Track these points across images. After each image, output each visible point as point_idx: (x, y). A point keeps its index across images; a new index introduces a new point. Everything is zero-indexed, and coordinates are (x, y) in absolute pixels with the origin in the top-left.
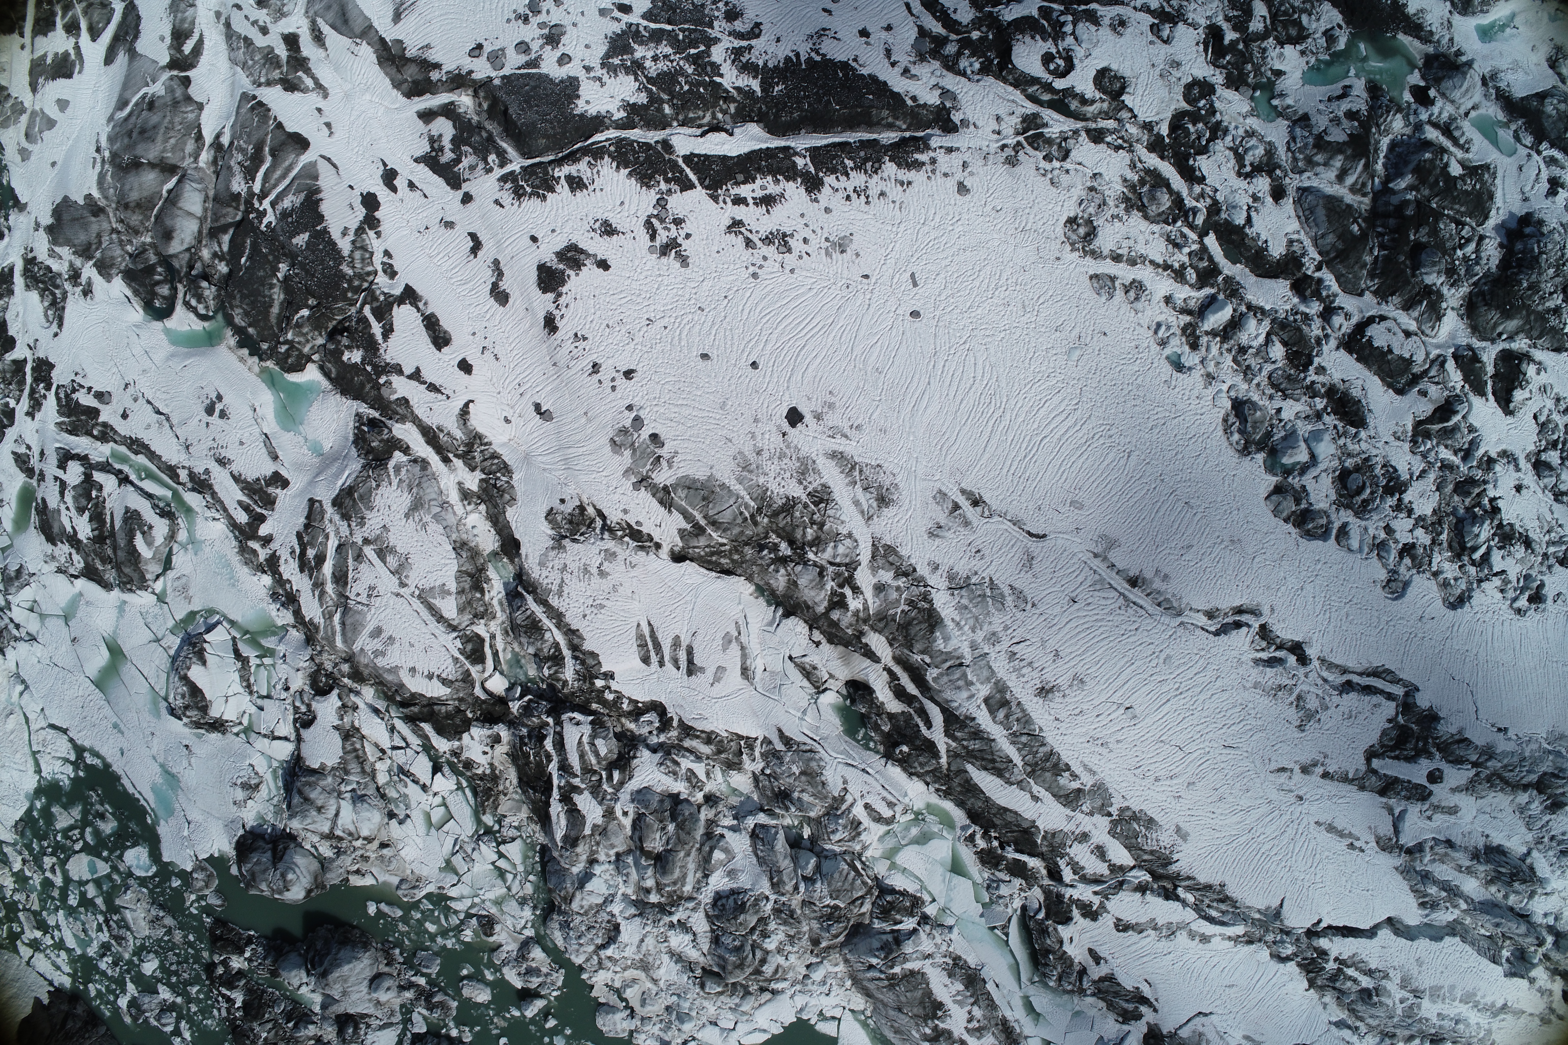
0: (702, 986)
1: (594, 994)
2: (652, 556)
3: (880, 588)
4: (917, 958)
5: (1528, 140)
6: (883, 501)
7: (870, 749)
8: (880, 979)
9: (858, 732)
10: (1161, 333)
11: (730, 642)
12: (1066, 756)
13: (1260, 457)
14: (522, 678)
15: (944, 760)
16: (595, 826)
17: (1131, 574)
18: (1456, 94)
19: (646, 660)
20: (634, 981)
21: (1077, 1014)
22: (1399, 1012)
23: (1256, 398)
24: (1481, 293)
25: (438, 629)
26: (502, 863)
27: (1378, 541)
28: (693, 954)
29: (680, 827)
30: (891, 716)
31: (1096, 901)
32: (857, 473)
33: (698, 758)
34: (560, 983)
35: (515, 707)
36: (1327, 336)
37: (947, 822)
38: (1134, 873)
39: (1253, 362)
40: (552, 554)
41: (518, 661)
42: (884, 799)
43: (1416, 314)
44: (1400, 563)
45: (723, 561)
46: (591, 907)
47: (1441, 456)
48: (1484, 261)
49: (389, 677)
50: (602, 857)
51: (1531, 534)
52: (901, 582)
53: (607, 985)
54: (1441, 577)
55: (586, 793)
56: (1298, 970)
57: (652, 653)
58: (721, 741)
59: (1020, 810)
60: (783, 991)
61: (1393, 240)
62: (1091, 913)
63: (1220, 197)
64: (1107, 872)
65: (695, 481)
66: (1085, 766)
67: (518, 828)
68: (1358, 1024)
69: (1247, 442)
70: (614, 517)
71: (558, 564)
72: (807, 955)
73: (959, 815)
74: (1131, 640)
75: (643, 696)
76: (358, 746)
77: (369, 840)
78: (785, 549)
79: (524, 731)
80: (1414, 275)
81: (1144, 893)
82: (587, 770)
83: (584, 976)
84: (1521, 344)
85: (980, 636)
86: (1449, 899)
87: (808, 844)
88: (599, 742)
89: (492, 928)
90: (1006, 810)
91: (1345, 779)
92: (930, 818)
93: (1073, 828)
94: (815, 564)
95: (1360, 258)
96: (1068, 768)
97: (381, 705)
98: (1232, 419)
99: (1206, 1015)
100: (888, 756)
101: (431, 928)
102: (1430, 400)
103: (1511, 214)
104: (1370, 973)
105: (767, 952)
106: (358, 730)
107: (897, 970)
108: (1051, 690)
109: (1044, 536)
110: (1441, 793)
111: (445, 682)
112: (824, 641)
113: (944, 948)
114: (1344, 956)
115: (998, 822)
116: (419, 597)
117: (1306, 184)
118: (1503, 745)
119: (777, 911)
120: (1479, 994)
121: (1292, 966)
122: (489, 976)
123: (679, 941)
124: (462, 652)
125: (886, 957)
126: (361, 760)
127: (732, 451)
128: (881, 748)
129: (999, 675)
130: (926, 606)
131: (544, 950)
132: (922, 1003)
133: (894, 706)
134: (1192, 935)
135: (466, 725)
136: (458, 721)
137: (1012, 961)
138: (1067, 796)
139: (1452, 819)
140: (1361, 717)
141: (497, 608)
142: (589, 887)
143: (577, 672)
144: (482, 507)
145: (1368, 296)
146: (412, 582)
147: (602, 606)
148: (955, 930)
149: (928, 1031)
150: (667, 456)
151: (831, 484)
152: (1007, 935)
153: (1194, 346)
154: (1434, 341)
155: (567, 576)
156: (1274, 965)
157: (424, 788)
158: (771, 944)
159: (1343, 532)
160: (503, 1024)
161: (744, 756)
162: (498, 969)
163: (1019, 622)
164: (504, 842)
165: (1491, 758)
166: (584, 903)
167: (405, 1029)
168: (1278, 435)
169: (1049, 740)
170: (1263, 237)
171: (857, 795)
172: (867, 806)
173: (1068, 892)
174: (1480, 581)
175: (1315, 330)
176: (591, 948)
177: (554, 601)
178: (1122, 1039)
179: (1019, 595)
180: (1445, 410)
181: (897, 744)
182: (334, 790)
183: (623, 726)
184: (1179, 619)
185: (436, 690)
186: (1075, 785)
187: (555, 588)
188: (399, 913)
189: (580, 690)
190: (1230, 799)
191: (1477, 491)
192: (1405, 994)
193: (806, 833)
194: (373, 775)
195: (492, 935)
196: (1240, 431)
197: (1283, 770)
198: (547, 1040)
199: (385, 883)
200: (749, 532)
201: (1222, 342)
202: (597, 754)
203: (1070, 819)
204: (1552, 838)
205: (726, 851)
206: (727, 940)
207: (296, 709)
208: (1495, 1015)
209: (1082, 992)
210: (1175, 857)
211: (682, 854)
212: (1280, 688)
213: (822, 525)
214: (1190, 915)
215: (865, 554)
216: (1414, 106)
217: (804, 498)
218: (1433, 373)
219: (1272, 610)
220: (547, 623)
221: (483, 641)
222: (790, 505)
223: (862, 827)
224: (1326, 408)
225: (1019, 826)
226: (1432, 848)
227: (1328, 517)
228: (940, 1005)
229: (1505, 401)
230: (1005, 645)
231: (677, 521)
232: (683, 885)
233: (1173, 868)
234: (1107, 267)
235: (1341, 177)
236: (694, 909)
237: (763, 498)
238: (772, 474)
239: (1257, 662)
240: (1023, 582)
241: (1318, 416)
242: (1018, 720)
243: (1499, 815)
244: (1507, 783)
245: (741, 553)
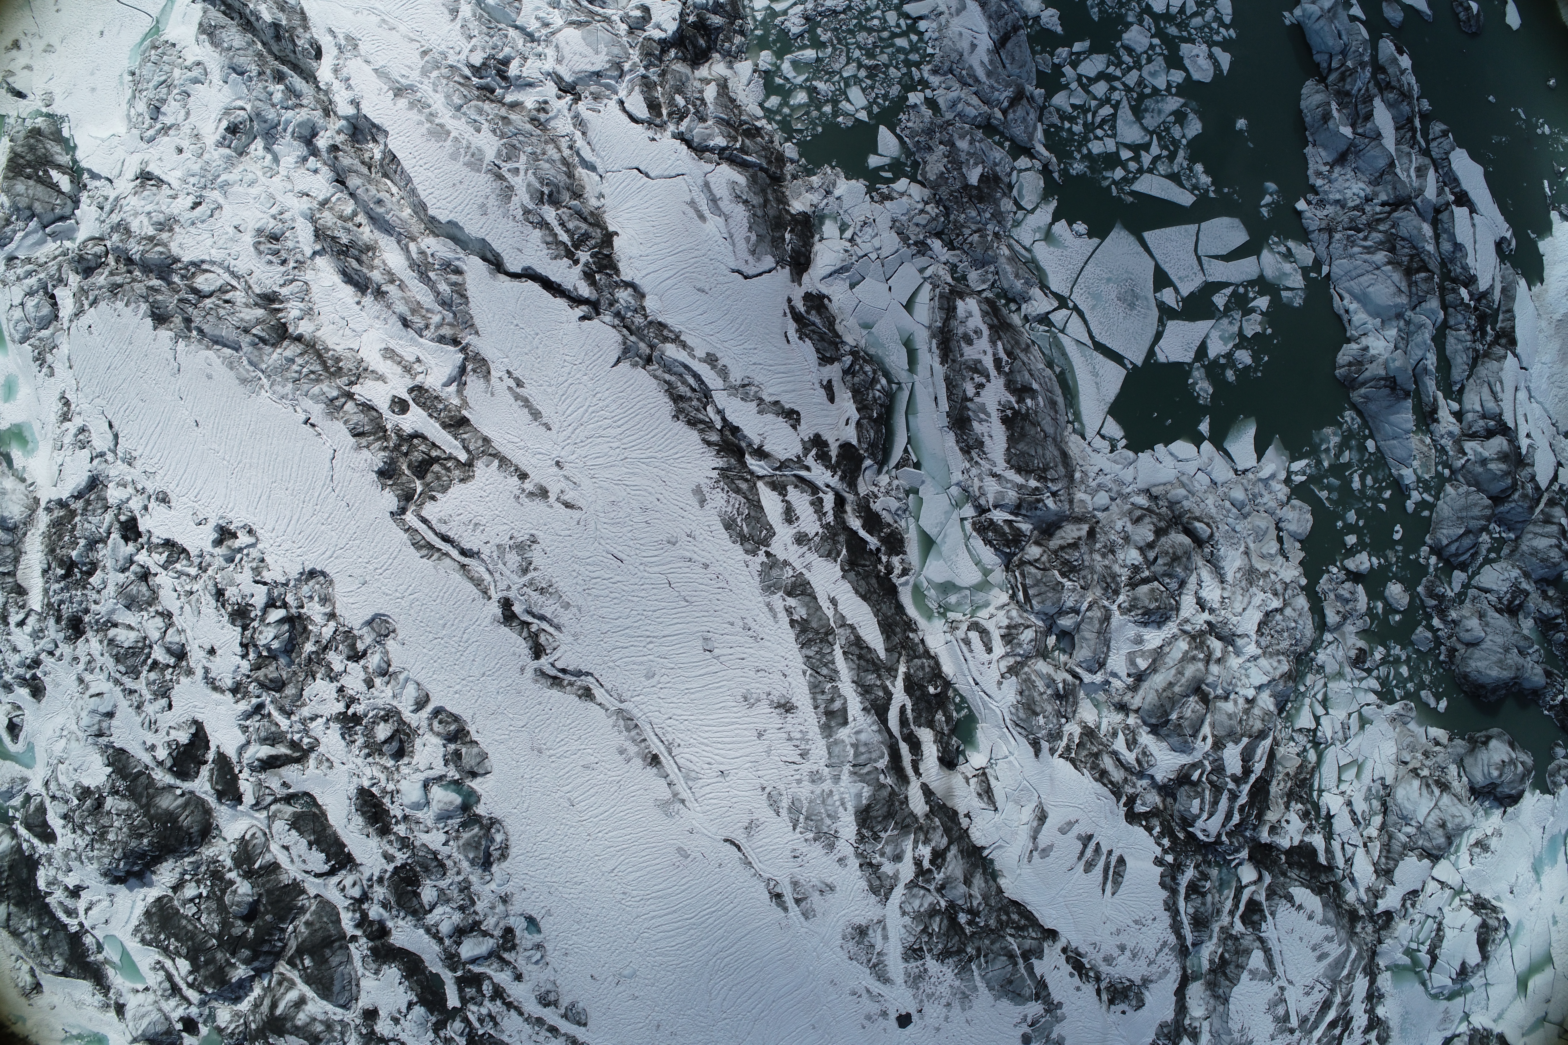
0: (1212, 535)
1: (1303, 554)
2: (1074, 945)
3: (898, 858)
4: (1007, 481)
5: (88, 940)
6: (862, 932)
7: (961, 696)
8: (1052, 480)
9: (965, 717)
10: (538, 956)
11: (1043, 850)
12: (790, 635)
13: (480, 810)
14: (1224, 870)
15: (902, 669)
16: (1237, 742)
17: (655, 770)
18: (155, 1016)
19: (1121, 861)
20: (1263, 557)
21: (867, 326)
22: (523, 158)
23: (465, 865)
24: (191, 844)
25: (1273, 944)
26: (1320, 711)
27: (386, 678)
28: (1206, 574)
29: (1166, 714)
30: (931, 724)
31: (810, 461)
32: (874, 960)
33: (1115, 754)
34: (1325, 576)
35: (1244, 854)
36: (370, 879)
37: (918, 593)
38: (761, 472)
39: (454, 893)
40: (1154, 978)
41: (1221, 885)
42: (971, 651)
43: (268, 857)
44: (369, 647)
45: (1015, 917)
46: (1271, 655)
47: (288, 722)
48: (178, 870)
49: (1331, 915)
50: (1241, 701)
51: (213, 602)
52: (877, 859)
53: (1287, 559)
54: (328, 610)
55: (1228, 773)
56: (621, 266)
57: (1113, 864)
58: (1092, 768)
59: (852, 594)
60: (1140, 492)
61: (271, 935)
62: (818, 443)
63: (431, 1035)
64: (790, 488)
65: (1012, 1000)
66: (775, 617)
67: (1292, 739)
68: (567, 152)
69: (489, 829)
70: (1089, 989)
71: (1154, 968)
72: (1104, 522)
73: (906, 598)
74: (679, 712)
75: (1139, 831)
76: (1383, 860)
77: (1415, 772)
78: (963, 918)
79: (1248, 834)
80: (260, 895)
81: (760, 447)
82: (1217, 790)
83: (1304, 581)
84: (162, 777)
85: (827, 785)
86: (428, 266)
87: (1054, 629)
88: (1195, 810)
89: (1358, 657)
90: (864, 598)
91: (504, 461)
92: (933, 606)
93: (808, 554)
94: (943, 896)
95: (311, 934)
96: (792, 623)
97: (1347, 884)
98: (496, 854)
99: (739, 272)
100: (947, 684)
101: (1404, 671)
102: (281, 777)
103: (131, 889)
104: (543, 224)
105: (1141, 549)
106: (1376, 871)
107: (1033, 483)
108: (779, 706)
109: (726, 840)
110: (400, 387)
111: (1290, 899)
112: (961, 816)
113: (974, 471)
114: (566, 261)
115: (873, 581)
116: (1274, 974)
117: (339, 1011)
118: (317, 411)
119: (1117, 592)
120: (424, 129)
121: (626, 274)
122: (1380, 605)
123: (1212, 593)
124: (1264, 919)
125: (1039, 501)
126: (1387, 848)
127: (969, 1014)
128: (950, 693)
129: (824, 742)
130: (864, 831)
131: (1323, 616)
132: (1023, 435)
133: (926, 735)
134: (724, 373)
135: (1291, 852)
136: (1296, 858)
137: (910, 417)
138: (803, 593)
139: (392, 345)
140: (464, 518)
141: (1215, 935)
142: (1265, 679)
143: (1183, 872)
144: (1187, 1022)
145: (312, 892)
146: (1275, 989)
147: (1136, 922)
148: (954, 481)
149: (1029, 402)
150: (1025, 1025)
151: (900, 960)
152: (906, 450)
153: (509, 931)
154: (255, 822)
155: (1152, 956)
156: (645, 285)
157: (1349, 803)
158: (1133, 556)
159: (420, 705)
160: (1390, 554)
161: (1077, 741)
162: (1370, 611)
163: (785, 780)
164: (1309, 730)
165: (332, 400)
166: (1275, 664)
167: (1470, 578)
168: (455, 822)
169: (800, 659)
170: (402, 988)
171: (994, 666)
172: (989, 650)
173: (835, 481)
174: (286, 584)
175: (380, 892)
176: (1288, 611)
177: (1172, 939)
178: (830, 275)
179: (773, 802)
180: (270, 764)
181: (936, 695)
182: (1422, 833)
183: (1164, 801)
184: (622, 706)
185: (1301, 894)
186: (792, 602)
187: (1166, 950)
188: (1423, 693)
189: (1187, 857)
190: (635, 504)
191: (260, 674)
192: (512, 179)
193: (1052, 640)
194: (1383, 827)
195: (1360, 649)
196: (492, 840)
197: (568, 505)
198: (1361, 523)
199: (1420, 724)
200: (987, 942)
201: (480, 922)
202: (1203, 802)
203: (808, 567)
204: (284, 262)
205: (1133, 663)
206: (1174, 585)
207: (1413, 906)
208: (411, 88)
209: (854, 353)
210: (715, 474)
211: (1177, 689)
212: (542, 591)
213: (924, 931)
214: (720, 398)
215: (899, 892)
216: (201, 1020)
217: (928, 957)
218: (269, 799)
219: (522, 670)
220: (1186, 920)
221: (1242, 917)
222: (943, 956)
223: (1003, 631)
224: (397, 823)
225: (858, 574)
226: (427, 327)
227: (430, 725)
228: (1005, 420)
229: (200, 738)
230: (807, 767)
231: (1040, 968)
232: (1187, 652)
233: (721, 463)
234: (565, 1027)
235: (301, 1002)
236: (1187, 621)
237: (963, 970)
238: (946, 984)
239: (558, 628)
240: (764, 813)
241: (405, 818)
242: (823, 692)
243: (337, 318)
244: (320, 356)
245: (999, 921)
